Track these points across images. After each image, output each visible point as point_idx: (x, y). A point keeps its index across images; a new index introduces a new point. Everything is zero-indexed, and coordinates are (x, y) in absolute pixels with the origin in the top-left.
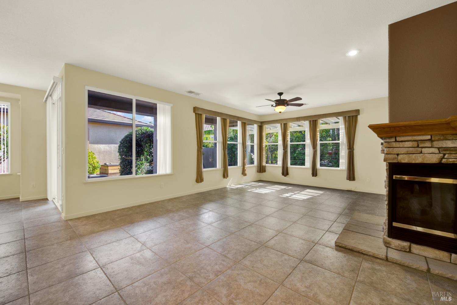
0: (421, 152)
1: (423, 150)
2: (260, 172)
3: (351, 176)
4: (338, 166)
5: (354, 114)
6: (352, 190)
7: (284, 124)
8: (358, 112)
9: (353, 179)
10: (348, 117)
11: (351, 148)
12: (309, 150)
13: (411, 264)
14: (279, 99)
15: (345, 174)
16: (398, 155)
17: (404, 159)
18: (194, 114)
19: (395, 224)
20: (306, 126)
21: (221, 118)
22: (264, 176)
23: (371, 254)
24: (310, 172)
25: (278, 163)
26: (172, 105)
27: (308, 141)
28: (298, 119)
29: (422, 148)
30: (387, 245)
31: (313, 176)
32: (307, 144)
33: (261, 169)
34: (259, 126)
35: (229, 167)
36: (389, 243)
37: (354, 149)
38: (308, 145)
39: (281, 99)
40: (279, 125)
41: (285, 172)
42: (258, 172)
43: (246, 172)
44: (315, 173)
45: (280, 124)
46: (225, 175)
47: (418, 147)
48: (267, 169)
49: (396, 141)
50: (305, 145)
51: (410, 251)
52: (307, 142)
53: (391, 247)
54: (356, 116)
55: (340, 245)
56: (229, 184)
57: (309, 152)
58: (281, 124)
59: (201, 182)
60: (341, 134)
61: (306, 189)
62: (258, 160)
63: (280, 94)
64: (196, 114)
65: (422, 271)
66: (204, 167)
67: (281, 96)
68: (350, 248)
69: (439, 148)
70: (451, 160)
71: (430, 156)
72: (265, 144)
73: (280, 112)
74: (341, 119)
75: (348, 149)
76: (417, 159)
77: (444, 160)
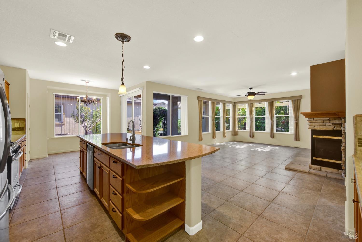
1: (326, 124)
2: (234, 135)
3: (297, 138)
4: (288, 132)
5: (299, 98)
6: (298, 147)
7: (251, 104)
8: (301, 97)
9: (299, 140)
10: (295, 100)
11: (297, 120)
12: (268, 120)
13: (319, 174)
14: (250, 91)
15: (293, 137)
16: (315, 126)
17: (318, 128)
18: (198, 100)
19: (314, 158)
20: (266, 105)
21: (212, 102)
22: (237, 138)
23: (302, 171)
24: (269, 135)
25: (247, 128)
26: (187, 96)
27: (267, 115)
28: (260, 101)
29: (325, 123)
30: (310, 168)
31: (271, 138)
33: (235, 133)
34: (233, 105)
35: (216, 132)
36: (311, 167)
37: (299, 121)
38: (267, 117)
39: (252, 91)
40: (247, 104)
41: (252, 135)
42: (232, 135)
43: (226, 134)
44: (272, 136)
45: (248, 104)
46: (214, 137)
47: (324, 123)
48: (239, 133)
49: (314, 120)
50: (265, 117)
51: (321, 170)
53: (312, 168)
54: (300, 100)
55: (287, 168)
56: (215, 142)
57: (268, 121)
58: (249, 104)
59: (202, 140)
60: (291, 111)
61: (267, 146)
62: (232, 128)
63: (251, 89)
64: (199, 100)
65: (324, 176)
66: (203, 132)
67: (252, 90)
68: (292, 169)
69: (332, 124)
70: (338, 129)
71: (329, 127)
72: (237, 117)
73: (251, 99)
74: (290, 101)
75: (295, 120)
76: (323, 128)
77: (335, 129)
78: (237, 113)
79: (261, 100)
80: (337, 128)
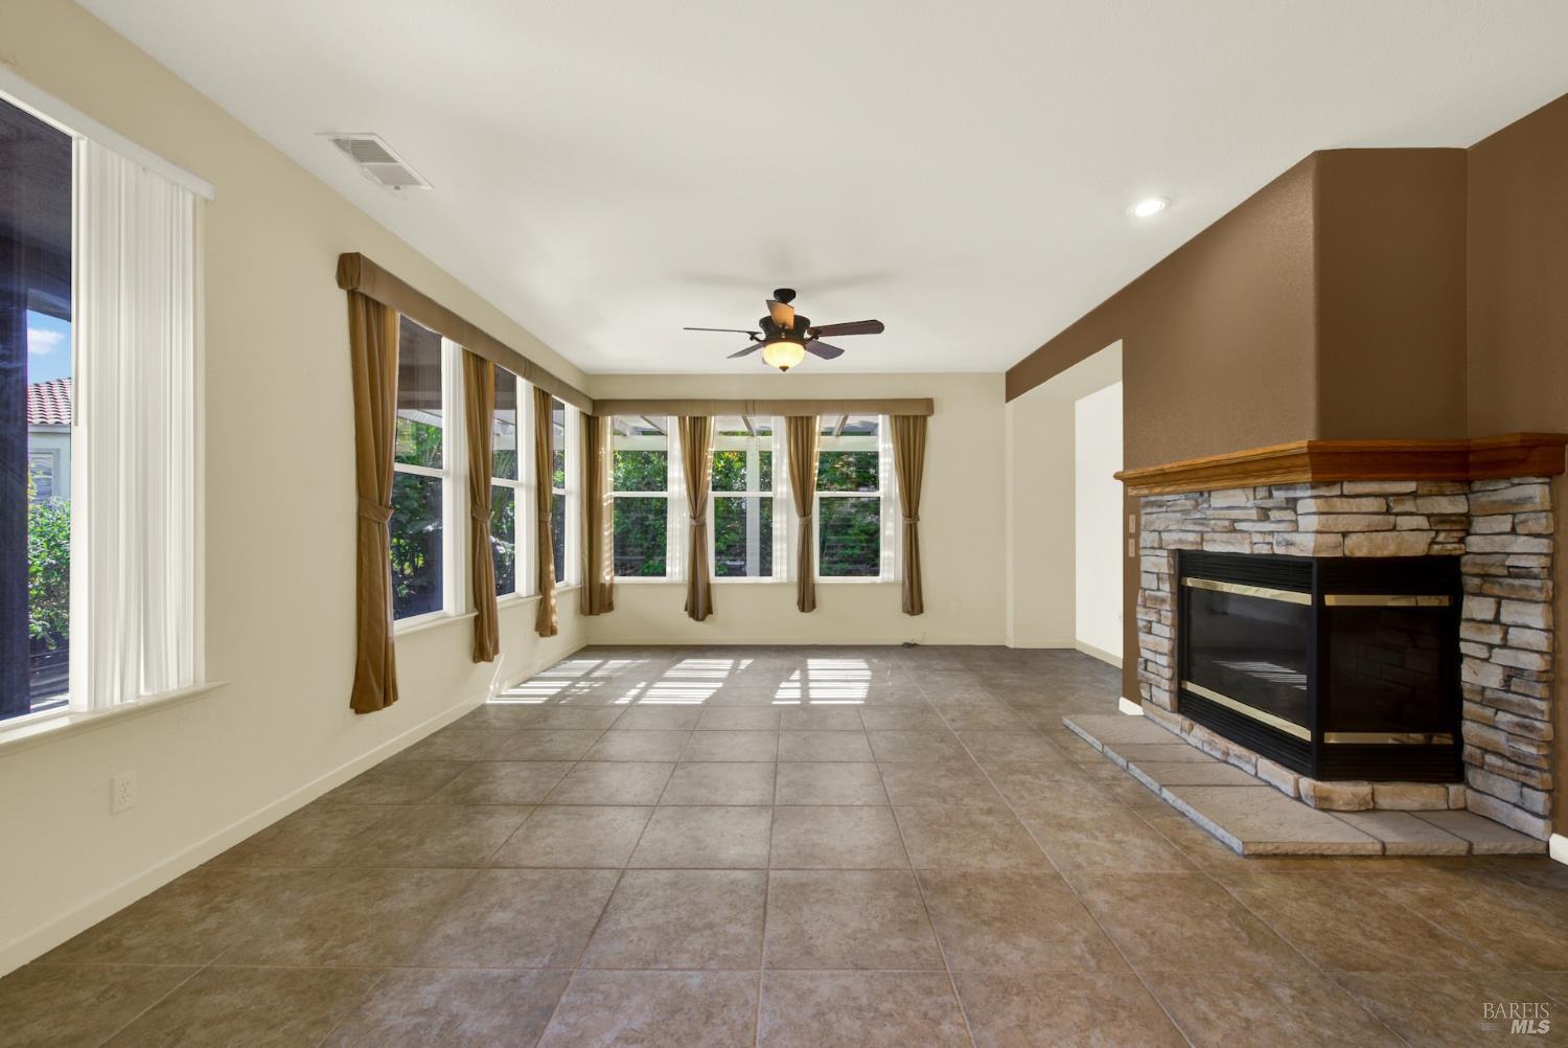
0: (1394, 529)
1: (1400, 520)
2: (591, 612)
3: (914, 603)
4: (876, 573)
5: (919, 411)
6: (918, 643)
7: (694, 419)
8: (928, 405)
9: (920, 609)
10: (903, 417)
11: (913, 513)
12: (785, 518)
15: (897, 598)
16: (1345, 534)
17: (1359, 546)
18: (341, 297)
21: (461, 350)
22: (608, 627)
24: (793, 595)
25: (668, 569)
27: (781, 488)
29: (1397, 514)
30: (1325, 805)
31: (803, 609)
32: (779, 496)
33: (596, 600)
36: (1327, 799)
37: (918, 519)
38: (781, 500)
40: (671, 424)
41: (700, 604)
42: (583, 612)
43: (554, 618)
44: (807, 599)
45: (676, 418)
46: (483, 644)
47: (1388, 512)
48: (619, 598)
49: (1342, 494)
50: (769, 501)
51: (1375, 807)
52: (779, 489)
53: (1335, 808)
54: (924, 418)
55: (1261, 849)
56: (492, 687)
57: (785, 525)
58: (682, 420)
59: (387, 702)
60: (885, 471)
62: (582, 560)
63: (785, 295)
64: (353, 295)
66: (399, 615)
68: (1290, 849)
69: (1429, 516)
70: (1449, 547)
71: (1409, 539)
72: (608, 495)
73: (784, 369)
74: (882, 421)
75: (905, 516)
76: (1387, 546)
77: (1436, 547)
78: (608, 475)
79: (754, 401)
80: (1447, 545)
